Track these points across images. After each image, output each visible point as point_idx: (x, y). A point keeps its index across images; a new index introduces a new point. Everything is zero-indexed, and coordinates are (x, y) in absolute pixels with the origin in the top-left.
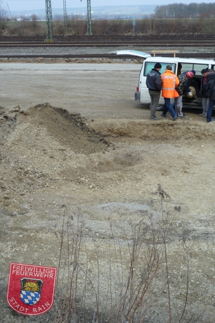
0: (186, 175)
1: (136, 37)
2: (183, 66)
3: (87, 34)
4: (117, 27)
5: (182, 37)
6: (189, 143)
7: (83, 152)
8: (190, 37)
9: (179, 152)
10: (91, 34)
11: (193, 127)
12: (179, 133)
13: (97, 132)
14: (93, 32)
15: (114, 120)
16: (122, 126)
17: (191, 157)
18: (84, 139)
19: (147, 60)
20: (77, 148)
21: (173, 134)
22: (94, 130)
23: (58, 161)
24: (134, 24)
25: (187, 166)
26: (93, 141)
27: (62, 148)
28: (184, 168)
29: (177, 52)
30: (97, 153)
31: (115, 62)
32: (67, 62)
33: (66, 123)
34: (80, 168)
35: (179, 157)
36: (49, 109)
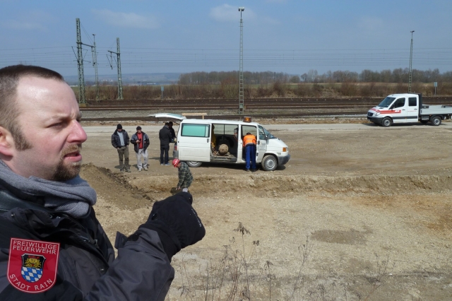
0: (227, 224)
1: (165, 102)
2: (215, 126)
3: (118, 99)
4: (146, 92)
5: (207, 101)
6: (226, 195)
7: (128, 208)
8: (213, 101)
9: (218, 204)
10: (122, 98)
11: (228, 180)
12: (216, 187)
13: (139, 188)
14: (123, 96)
15: (155, 177)
16: (164, 182)
17: (229, 208)
18: (128, 196)
19: (183, 122)
20: (123, 204)
21: (211, 188)
22: (137, 187)
23: (104, 217)
24: (162, 89)
25: (226, 216)
26: (137, 198)
27: (108, 204)
28: (224, 218)
29: (205, 114)
30: (141, 209)
31: (149, 124)
32: (102, 124)
33: (110, 181)
34: (127, 223)
35: (219, 208)
36: (93, 168)
